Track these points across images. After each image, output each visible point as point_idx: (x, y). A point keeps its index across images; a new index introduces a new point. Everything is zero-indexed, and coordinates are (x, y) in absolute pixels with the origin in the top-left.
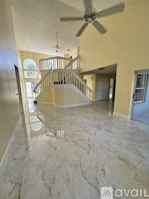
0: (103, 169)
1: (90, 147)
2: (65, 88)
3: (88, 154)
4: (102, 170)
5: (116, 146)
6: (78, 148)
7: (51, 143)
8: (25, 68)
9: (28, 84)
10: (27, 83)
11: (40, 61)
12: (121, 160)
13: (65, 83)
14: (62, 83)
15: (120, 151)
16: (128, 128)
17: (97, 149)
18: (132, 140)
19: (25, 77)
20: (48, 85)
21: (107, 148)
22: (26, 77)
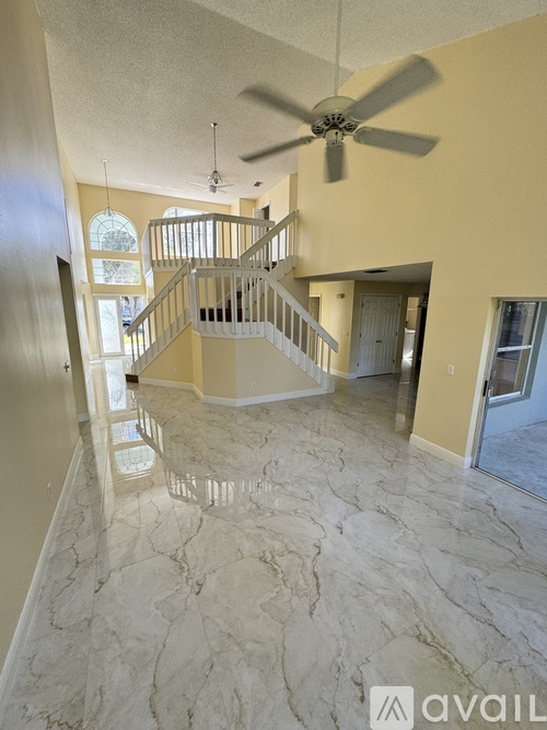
0: (359, 681)
1: (318, 586)
2: (239, 336)
3: (311, 614)
4: (356, 683)
5: (411, 585)
6: (277, 589)
7: (184, 565)
8: (94, 246)
9: (107, 307)
10: (102, 304)
11: (150, 225)
12: (425, 642)
13: (240, 319)
14: (229, 319)
15: (422, 605)
16: (458, 504)
17: (342, 596)
18: (468, 561)
19: (96, 282)
20: (177, 319)
21: (379, 591)
22: (99, 280)
